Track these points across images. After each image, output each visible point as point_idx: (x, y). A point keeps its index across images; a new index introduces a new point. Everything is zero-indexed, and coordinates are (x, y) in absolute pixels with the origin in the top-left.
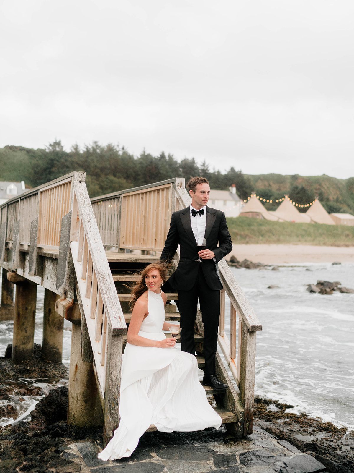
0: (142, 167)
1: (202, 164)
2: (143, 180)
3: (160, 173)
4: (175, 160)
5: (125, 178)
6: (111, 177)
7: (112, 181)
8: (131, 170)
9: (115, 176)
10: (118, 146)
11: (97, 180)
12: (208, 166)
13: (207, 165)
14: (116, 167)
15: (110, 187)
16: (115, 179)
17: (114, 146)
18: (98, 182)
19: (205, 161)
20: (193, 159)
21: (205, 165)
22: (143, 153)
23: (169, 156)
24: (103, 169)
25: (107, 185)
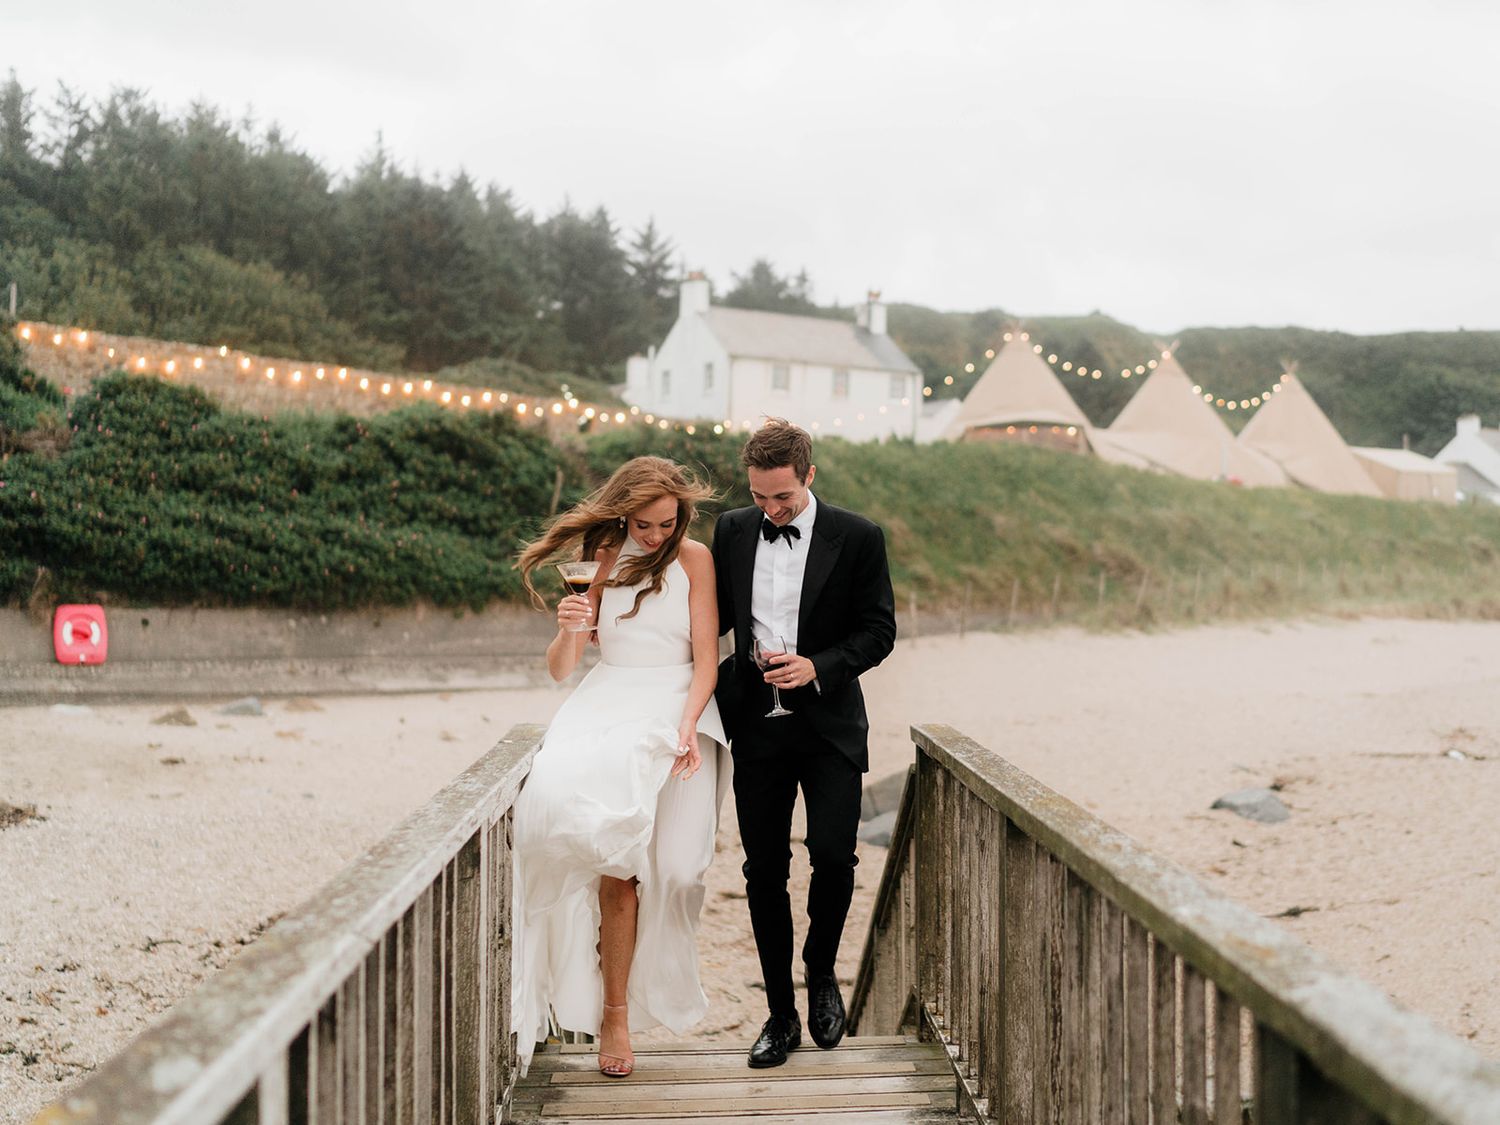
0: (370, 215)
1: (638, 240)
2: (375, 280)
3: (461, 246)
4: (519, 214)
5: (278, 266)
6: (205, 255)
7: (206, 277)
8: (310, 226)
9: (226, 250)
10: (247, 124)
11: (119, 261)
12: (667, 248)
13: (663, 246)
14: (230, 213)
15: (200, 303)
16: (228, 267)
17: (225, 128)
18: (125, 274)
19: (650, 227)
20: (601, 214)
21: (655, 246)
22: (370, 159)
23: (492, 195)
24: (158, 214)
25: (178, 293)
